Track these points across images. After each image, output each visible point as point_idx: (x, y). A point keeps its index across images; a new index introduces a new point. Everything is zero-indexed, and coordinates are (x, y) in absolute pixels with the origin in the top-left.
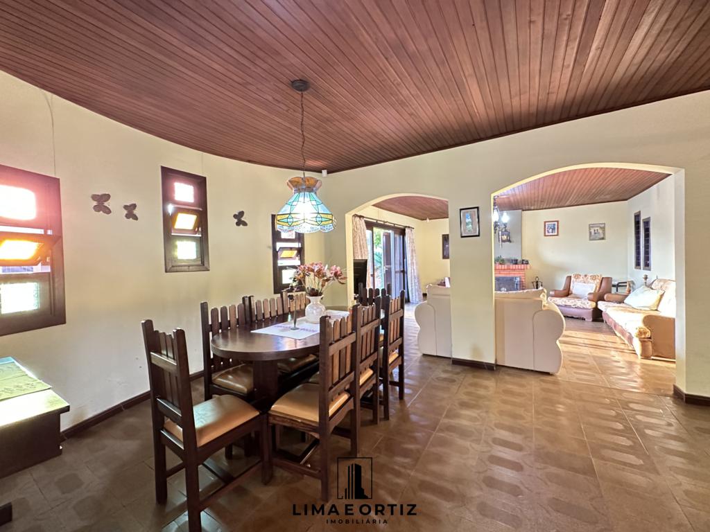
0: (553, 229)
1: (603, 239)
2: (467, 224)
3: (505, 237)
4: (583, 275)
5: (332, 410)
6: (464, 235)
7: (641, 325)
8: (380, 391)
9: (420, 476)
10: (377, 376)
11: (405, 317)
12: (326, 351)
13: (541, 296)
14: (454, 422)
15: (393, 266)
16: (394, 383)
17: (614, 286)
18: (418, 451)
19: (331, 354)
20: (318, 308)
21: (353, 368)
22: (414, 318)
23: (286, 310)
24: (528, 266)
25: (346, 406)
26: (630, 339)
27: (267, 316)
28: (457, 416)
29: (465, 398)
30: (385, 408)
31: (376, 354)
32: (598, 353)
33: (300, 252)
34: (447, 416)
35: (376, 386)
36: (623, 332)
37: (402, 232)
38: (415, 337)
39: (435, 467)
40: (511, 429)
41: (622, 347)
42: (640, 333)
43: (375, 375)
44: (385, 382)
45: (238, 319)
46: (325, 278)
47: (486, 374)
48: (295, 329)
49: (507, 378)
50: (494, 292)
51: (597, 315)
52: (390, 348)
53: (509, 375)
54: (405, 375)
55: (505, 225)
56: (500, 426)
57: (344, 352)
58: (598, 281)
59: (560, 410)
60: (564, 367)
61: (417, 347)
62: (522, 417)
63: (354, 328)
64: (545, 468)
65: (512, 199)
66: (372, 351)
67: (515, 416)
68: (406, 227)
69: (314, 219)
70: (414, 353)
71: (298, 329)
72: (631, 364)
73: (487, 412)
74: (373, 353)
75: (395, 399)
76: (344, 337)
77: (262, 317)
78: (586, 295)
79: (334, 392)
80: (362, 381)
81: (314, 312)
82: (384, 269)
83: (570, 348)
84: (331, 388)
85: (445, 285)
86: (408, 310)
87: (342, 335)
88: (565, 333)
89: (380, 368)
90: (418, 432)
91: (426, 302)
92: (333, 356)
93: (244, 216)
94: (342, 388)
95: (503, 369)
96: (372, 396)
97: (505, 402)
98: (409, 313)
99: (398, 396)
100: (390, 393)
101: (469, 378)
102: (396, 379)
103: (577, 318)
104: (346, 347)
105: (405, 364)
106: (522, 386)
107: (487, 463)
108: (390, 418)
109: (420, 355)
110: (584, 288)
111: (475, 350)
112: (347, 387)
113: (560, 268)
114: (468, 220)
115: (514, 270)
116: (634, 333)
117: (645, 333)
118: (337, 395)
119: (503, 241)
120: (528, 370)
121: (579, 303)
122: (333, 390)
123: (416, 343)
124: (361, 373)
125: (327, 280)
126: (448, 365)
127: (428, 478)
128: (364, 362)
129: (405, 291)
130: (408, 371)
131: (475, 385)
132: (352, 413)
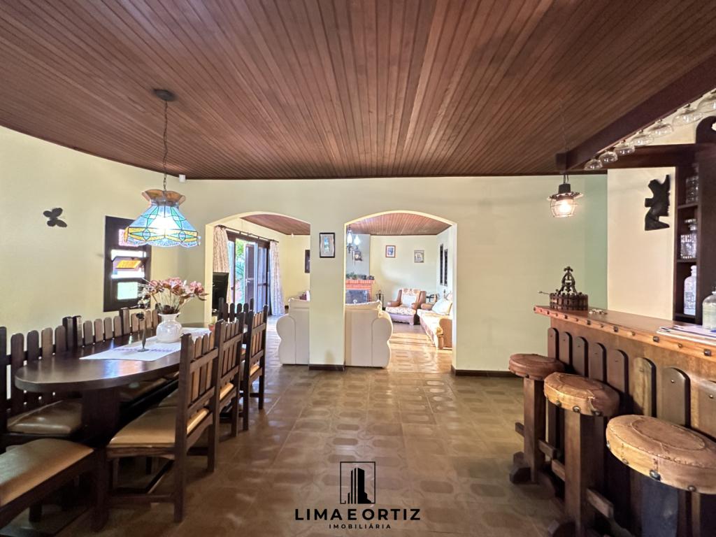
0: (392, 252)
1: (423, 262)
2: (325, 246)
3: (357, 256)
4: (409, 289)
5: (190, 427)
6: (322, 255)
7: (439, 326)
8: (240, 406)
9: (276, 471)
10: (237, 389)
11: (267, 330)
12: (187, 369)
13: (378, 307)
14: (307, 419)
15: (255, 279)
16: (254, 395)
17: (428, 297)
18: (275, 451)
19: (191, 372)
20: (173, 326)
21: (214, 383)
22: (275, 330)
23: (127, 331)
24: (374, 281)
25: (204, 422)
26: (433, 336)
27: (100, 338)
28: (311, 413)
29: (318, 397)
30: (244, 420)
31: (237, 368)
32: (415, 348)
33: (146, 263)
34: (303, 416)
35: (235, 400)
36: (429, 332)
37: (266, 245)
38: (276, 349)
39: (290, 460)
40: (353, 415)
41: (429, 342)
42: (438, 331)
43: (236, 388)
44: (245, 396)
45: (55, 346)
46: (184, 295)
47: (337, 375)
48: (144, 350)
49: (353, 375)
50: (345, 304)
51: (417, 320)
52: (251, 360)
53: (354, 373)
54: (265, 386)
55: (357, 247)
56: (344, 415)
57: (205, 368)
58: (418, 294)
59: (388, 394)
60: (392, 362)
61: (278, 359)
62: (360, 404)
63: (217, 344)
64: (372, 438)
65: (363, 225)
66: (234, 365)
67: (355, 404)
68: (271, 240)
69: (177, 236)
70: (274, 363)
71: (148, 350)
72: (433, 354)
73: (335, 406)
74: (235, 367)
75: (255, 410)
76: (206, 354)
77: (92, 341)
78: (411, 305)
79: (193, 408)
80: (222, 395)
81: (169, 330)
82: (245, 281)
83: (398, 347)
84: (190, 405)
85: (306, 299)
86: (270, 323)
87: (204, 352)
88: (392, 335)
89: (241, 382)
90: (275, 434)
91: (287, 314)
92: (193, 373)
93: (62, 215)
94: (201, 404)
95: (350, 369)
96: (231, 410)
97: (348, 395)
98: (271, 326)
99: (257, 407)
100: (250, 405)
101: (322, 380)
102: (256, 390)
103: (405, 323)
104: (207, 364)
105: (265, 376)
106: (363, 380)
107: (333, 445)
108: (250, 428)
109: (280, 365)
110: (410, 299)
111: (329, 355)
112: (207, 403)
113: (395, 283)
114: (326, 243)
115: (363, 284)
116: (434, 331)
117: (440, 331)
118: (196, 412)
119: (356, 259)
120: (368, 367)
121: (406, 311)
122: (192, 407)
123: (277, 355)
124: (221, 388)
125: (187, 297)
126: (305, 371)
127: (284, 471)
128: (226, 376)
129: (268, 305)
130: (267, 382)
131: (327, 385)
132: (211, 429)
